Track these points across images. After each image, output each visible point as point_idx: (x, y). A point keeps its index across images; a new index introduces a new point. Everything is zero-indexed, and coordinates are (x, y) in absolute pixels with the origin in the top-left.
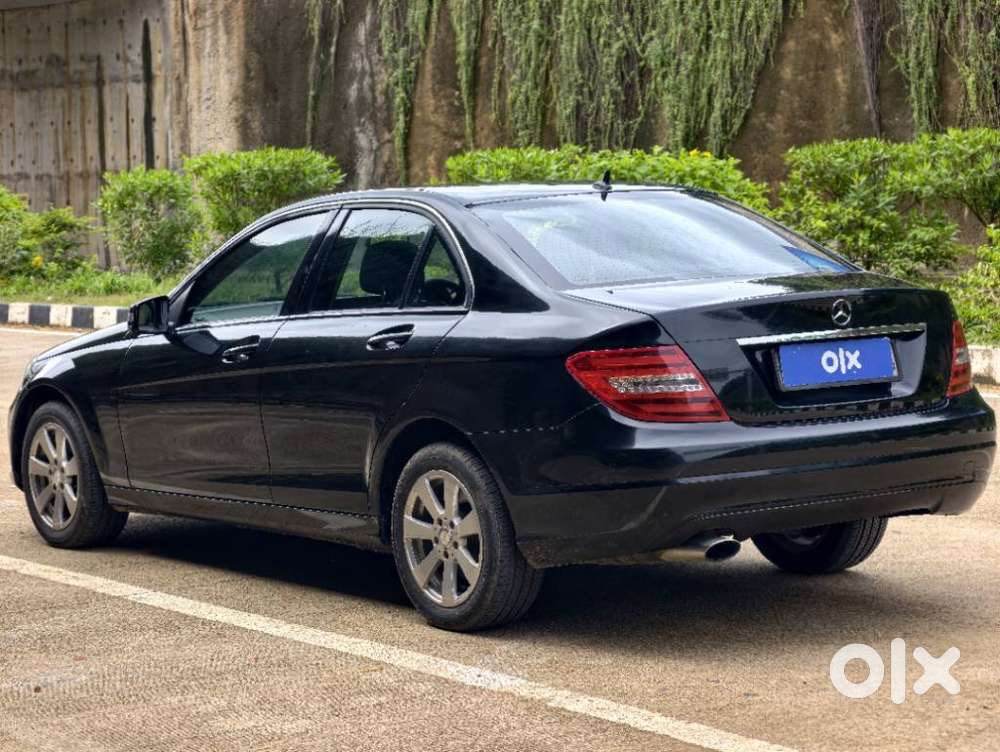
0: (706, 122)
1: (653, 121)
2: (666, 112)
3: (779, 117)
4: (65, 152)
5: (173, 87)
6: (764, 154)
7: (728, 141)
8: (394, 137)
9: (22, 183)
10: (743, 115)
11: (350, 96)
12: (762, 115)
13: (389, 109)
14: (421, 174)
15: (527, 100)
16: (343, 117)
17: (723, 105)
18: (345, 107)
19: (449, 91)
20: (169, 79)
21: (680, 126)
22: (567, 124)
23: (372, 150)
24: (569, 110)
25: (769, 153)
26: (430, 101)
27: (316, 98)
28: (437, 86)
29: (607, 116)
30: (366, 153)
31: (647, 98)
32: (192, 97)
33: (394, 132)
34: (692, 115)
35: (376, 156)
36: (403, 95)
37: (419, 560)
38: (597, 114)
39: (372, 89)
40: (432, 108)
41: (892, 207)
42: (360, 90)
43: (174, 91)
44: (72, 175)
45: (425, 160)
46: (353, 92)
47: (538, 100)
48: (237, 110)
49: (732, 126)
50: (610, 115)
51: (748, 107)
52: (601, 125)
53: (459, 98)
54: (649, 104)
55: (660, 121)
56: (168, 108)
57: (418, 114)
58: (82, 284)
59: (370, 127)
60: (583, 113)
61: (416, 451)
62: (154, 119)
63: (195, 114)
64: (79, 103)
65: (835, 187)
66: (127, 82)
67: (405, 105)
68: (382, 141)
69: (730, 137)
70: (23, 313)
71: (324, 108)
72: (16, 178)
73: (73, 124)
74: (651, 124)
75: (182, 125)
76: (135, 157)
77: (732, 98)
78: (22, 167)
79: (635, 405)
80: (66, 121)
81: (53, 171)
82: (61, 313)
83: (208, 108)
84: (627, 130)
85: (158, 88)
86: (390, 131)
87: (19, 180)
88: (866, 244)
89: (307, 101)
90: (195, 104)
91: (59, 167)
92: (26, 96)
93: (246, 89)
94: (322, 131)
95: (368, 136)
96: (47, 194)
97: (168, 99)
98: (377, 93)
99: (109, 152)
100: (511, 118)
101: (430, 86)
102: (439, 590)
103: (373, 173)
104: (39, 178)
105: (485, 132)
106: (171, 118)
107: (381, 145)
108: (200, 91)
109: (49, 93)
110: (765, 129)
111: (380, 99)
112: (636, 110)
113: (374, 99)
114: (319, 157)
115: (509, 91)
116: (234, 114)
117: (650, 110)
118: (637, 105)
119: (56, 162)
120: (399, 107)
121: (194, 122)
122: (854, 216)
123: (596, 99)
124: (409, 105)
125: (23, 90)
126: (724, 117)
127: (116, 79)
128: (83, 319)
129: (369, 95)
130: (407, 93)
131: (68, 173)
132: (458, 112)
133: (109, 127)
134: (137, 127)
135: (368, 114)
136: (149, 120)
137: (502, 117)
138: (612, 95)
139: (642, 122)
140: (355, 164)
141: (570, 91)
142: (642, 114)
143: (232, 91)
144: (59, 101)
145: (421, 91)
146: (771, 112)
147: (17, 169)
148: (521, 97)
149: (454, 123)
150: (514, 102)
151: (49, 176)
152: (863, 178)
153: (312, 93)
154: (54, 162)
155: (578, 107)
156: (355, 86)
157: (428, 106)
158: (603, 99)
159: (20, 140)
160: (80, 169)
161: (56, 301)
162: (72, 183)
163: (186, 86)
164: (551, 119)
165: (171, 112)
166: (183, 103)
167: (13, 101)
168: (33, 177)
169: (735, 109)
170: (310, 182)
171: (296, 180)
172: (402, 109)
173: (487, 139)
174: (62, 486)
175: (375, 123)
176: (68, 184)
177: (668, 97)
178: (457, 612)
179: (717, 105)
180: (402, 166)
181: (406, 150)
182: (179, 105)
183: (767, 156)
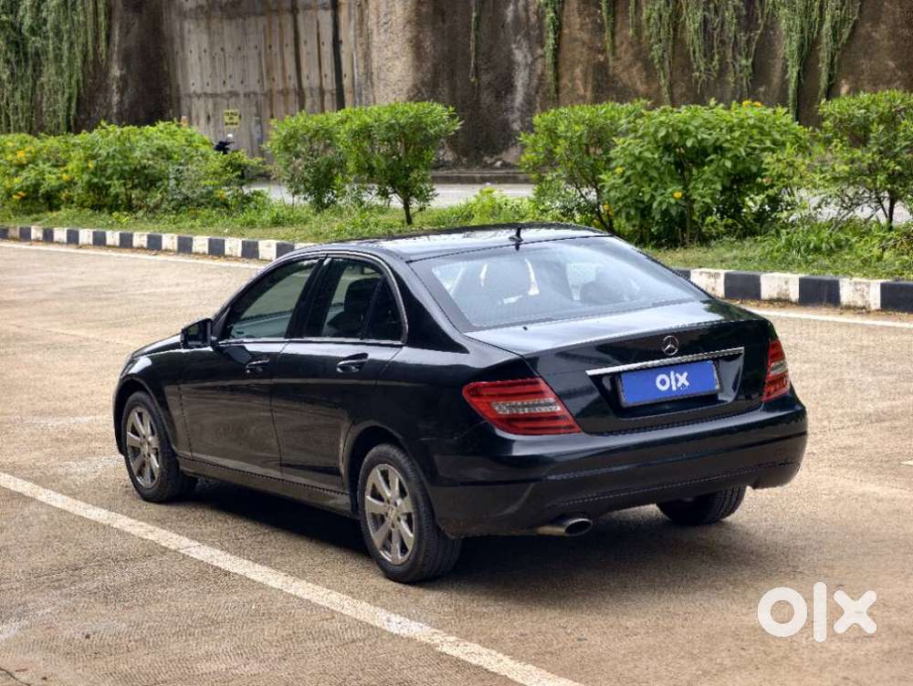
0: (818, 33)
1: (772, 32)
2: (783, 25)
3: (883, 27)
4: (268, 72)
5: (355, 12)
6: (870, 60)
7: (838, 49)
8: (545, 53)
9: (233, 100)
10: (850, 26)
11: (507, 16)
12: (868, 25)
13: (541, 27)
14: (570, 85)
15: (660, 17)
16: (502, 35)
17: (833, 17)
18: (503, 27)
19: (593, 9)
20: (353, 6)
21: (796, 36)
22: (695, 37)
23: (527, 64)
24: (697, 25)
25: (875, 60)
26: (576, 20)
27: (478, 19)
28: (582, 6)
29: (731, 29)
30: (522, 68)
31: (766, 11)
32: (372, 22)
33: (545, 48)
34: (806, 26)
35: (531, 70)
36: (552, 14)
37: (377, 528)
38: (722, 26)
39: (526, 9)
40: (578, 26)
41: (908, 150)
42: (516, 11)
43: (357, 16)
44: (274, 92)
45: (573, 73)
46: (509, 13)
47: (670, 16)
48: (411, 32)
49: (841, 35)
50: (733, 28)
51: (855, 18)
52: (725, 38)
53: (601, 17)
54: (767, 17)
55: (778, 33)
56: (352, 33)
57: (566, 31)
58: (253, 218)
59: (525, 44)
60: (710, 27)
61: (369, 450)
62: (341, 42)
63: (375, 38)
64: (278, 29)
65: (858, 135)
66: (317, 10)
67: (554, 23)
68: (536, 56)
69: (840, 46)
70: (204, 245)
71: (485, 28)
72: (228, 95)
73: (273, 48)
74: (770, 35)
75: (364, 46)
76: (326, 76)
77: (841, 10)
78: (232, 87)
79: (512, 423)
80: (268, 45)
81: (258, 89)
82: (233, 245)
83: (386, 31)
84: (748, 42)
85: (343, 14)
86: (542, 47)
87: (231, 97)
88: (883, 184)
89: (470, 22)
90: (375, 28)
91: (263, 86)
92: (233, 22)
93: (418, 13)
94: (484, 48)
95: (523, 52)
96: (254, 110)
97: (353, 23)
98: (530, 13)
99: (305, 72)
100: (646, 33)
101: (576, 6)
102: (389, 551)
103: (529, 85)
104: (247, 95)
105: (625, 46)
106: (355, 41)
107: (535, 60)
108: (379, 17)
109: (252, 20)
110: (870, 37)
111: (533, 19)
112: (756, 24)
113: (528, 18)
114: (440, 108)
115: (644, 8)
116: (409, 35)
117: (769, 23)
118: (757, 19)
119: (260, 81)
120: (549, 26)
121: (375, 44)
122: (873, 160)
123: (720, 13)
124: (557, 24)
125: (230, 18)
126: (833, 28)
127: (308, 7)
128: (250, 251)
129: (523, 14)
130: (555, 12)
131: (271, 91)
132: (601, 28)
133: (304, 49)
134: (327, 49)
135: (523, 32)
136: (337, 43)
137: (638, 32)
138: (735, 10)
139: (762, 33)
140: (513, 77)
141: (697, 8)
142: (762, 27)
143: (407, 14)
144: (261, 27)
145: (569, 10)
146: (876, 22)
147: (229, 88)
148: (655, 15)
149: (597, 39)
150: (648, 20)
151: (255, 94)
152: (881, 128)
153: (474, 15)
154: (259, 81)
155: (705, 21)
156: (511, 7)
157: (575, 24)
158: (727, 14)
159: (230, 62)
160: (281, 87)
161: (230, 234)
162: (274, 99)
163: (367, 12)
164: (682, 32)
165: (355, 36)
166: (365, 27)
167: (223, 28)
168: (242, 96)
169: (844, 21)
170: (432, 131)
171: (420, 129)
172: (552, 27)
173: (626, 53)
174: (149, 455)
175: (529, 40)
176: (271, 100)
177: (784, 11)
178: (401, 569)
179: (828, 17)
180: (553, 78)
181: (556, 64)
182: (361, 29)
183: (872, 62)
